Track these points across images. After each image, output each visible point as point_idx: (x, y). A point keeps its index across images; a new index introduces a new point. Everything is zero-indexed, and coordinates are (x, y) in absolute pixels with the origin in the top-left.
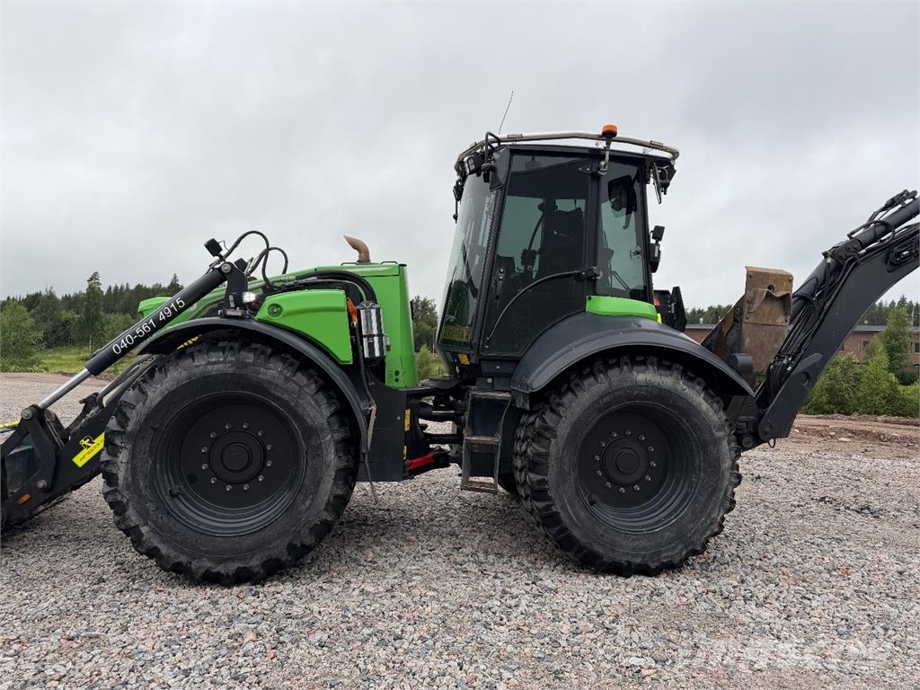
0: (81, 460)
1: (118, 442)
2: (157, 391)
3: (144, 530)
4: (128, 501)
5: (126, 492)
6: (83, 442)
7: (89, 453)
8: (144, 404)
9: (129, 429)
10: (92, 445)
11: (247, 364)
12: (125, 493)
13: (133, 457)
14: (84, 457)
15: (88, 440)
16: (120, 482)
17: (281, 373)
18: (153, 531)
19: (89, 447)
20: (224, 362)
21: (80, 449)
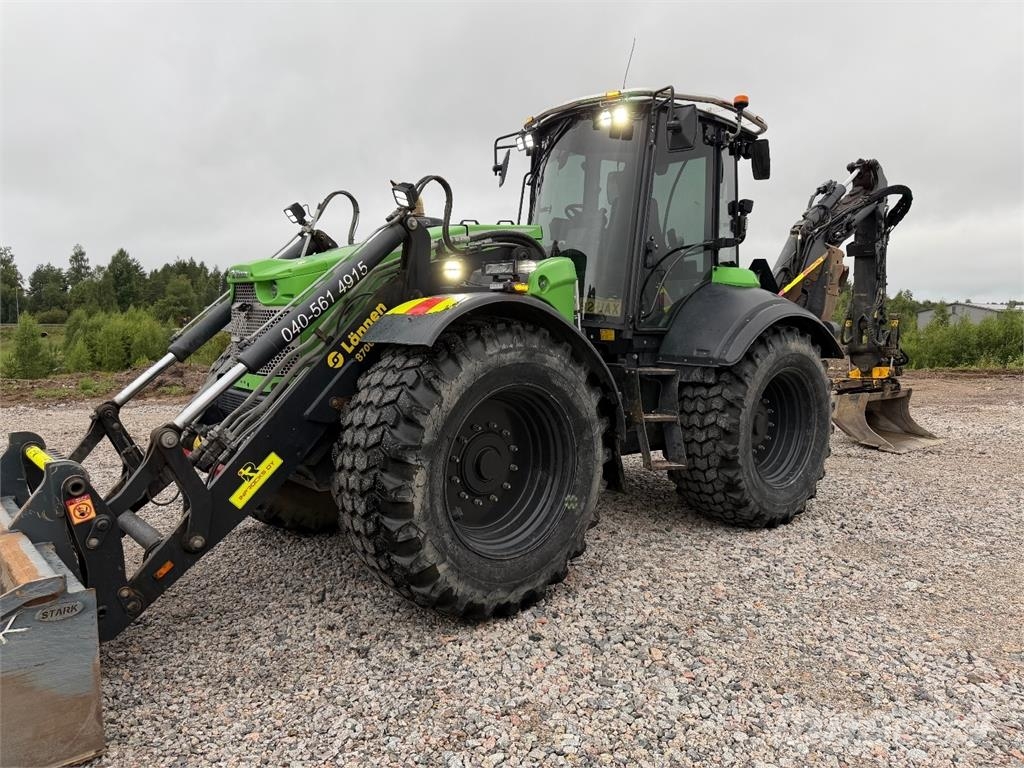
0: (241, 498)
1: (412, 460)
2: (453, 389)
3: (441, 568)
4: (425, 535)
5: (424, 524)
6: (244, 472)
7: (250, 487)
8: (440, 406)
9: (425, 441)
10: (255, 475)
11: (535, 351)
12: (422, 526)
13: (430, 477)
14: (244, 494)
15: (249, 468)
16: (416, 513)
17: (560, 359)
18: (451, 568)
19: (251, 478)
20: (515, 349)
21: (239, 482)
